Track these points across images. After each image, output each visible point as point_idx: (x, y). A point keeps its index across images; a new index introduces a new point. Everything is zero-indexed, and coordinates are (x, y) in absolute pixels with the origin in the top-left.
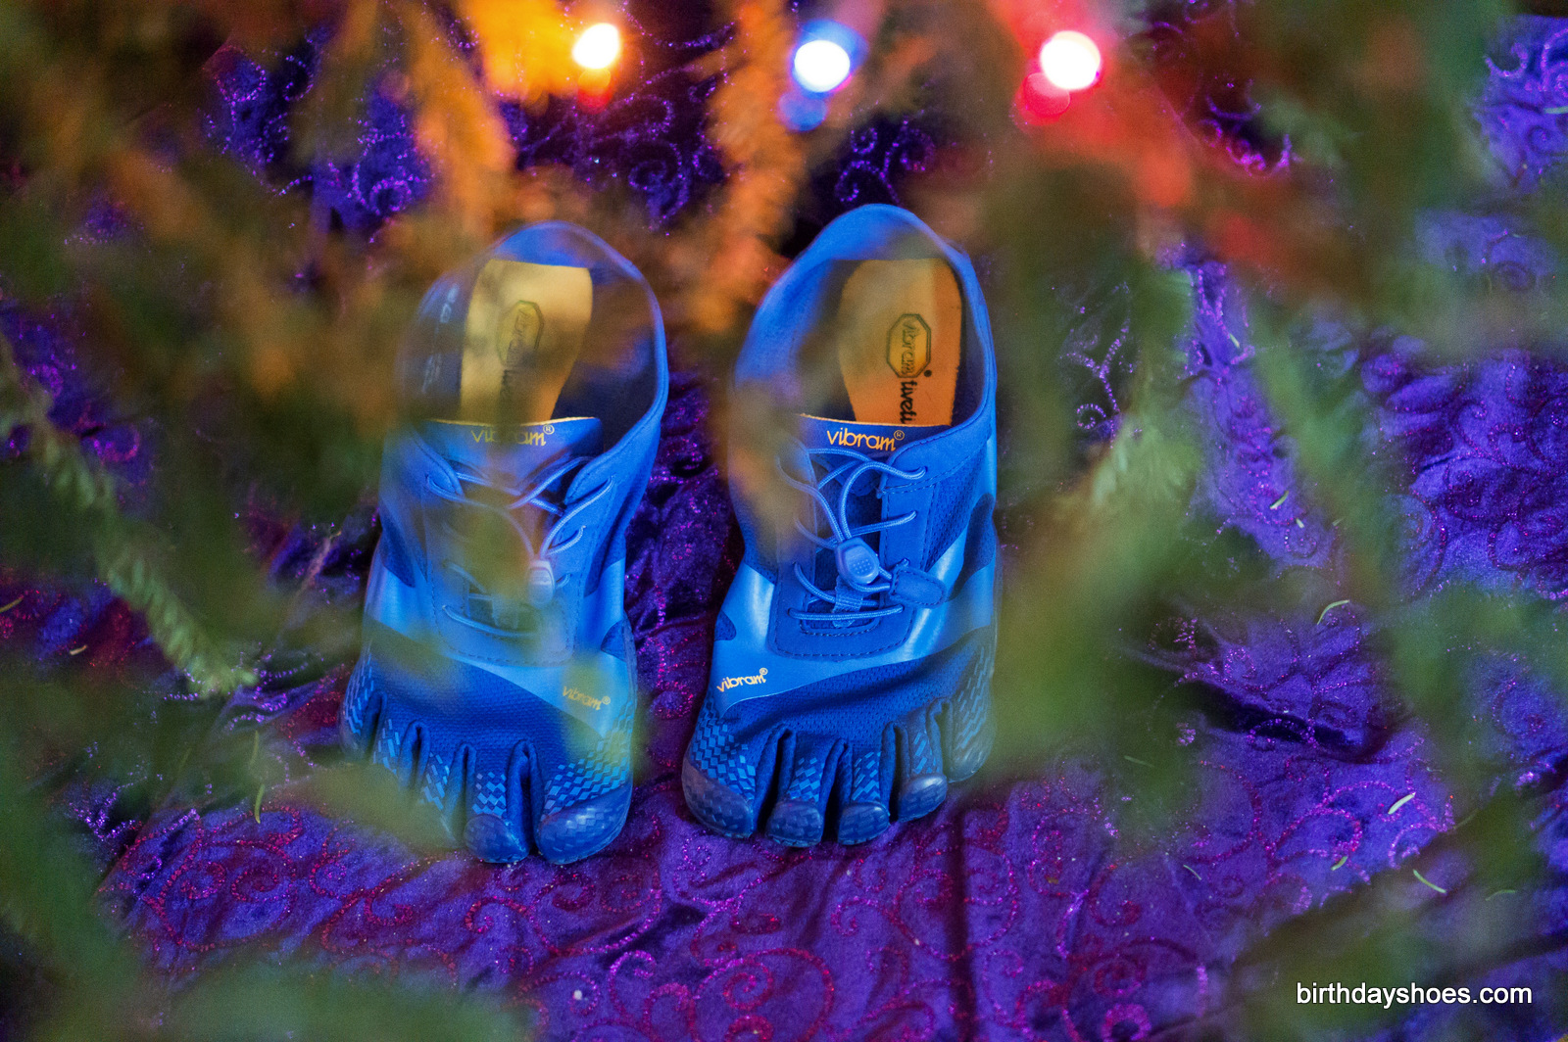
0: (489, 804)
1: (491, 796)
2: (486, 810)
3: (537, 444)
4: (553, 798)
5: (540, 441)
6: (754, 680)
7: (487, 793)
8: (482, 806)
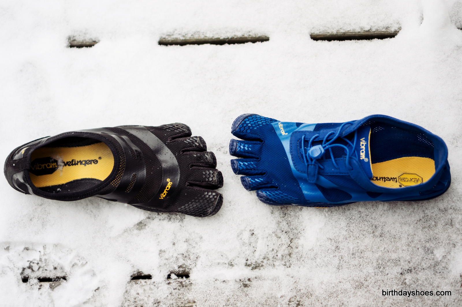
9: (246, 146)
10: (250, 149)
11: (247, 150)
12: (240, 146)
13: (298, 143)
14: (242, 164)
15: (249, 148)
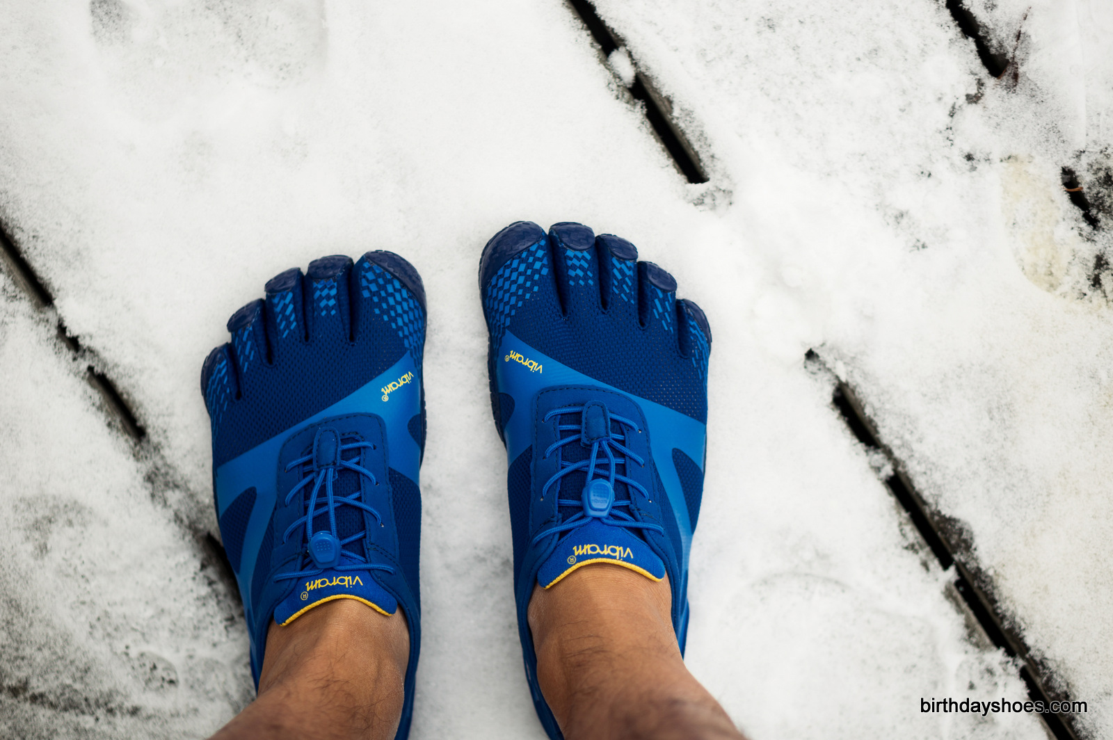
0: (579, 260)
1: (578, 265)
2: (580, 255)
3: (580, 546)
4: (540, 259)
5: (578, 549)
6: (390, 388)
7: (581, 267)
8: (583, 258)
9: (332, 302)
10: (324, 313)
11: (319, 306)
12: (326, 287)
13: (352, 435)
14: (287, 301)
15: (327, 310)
